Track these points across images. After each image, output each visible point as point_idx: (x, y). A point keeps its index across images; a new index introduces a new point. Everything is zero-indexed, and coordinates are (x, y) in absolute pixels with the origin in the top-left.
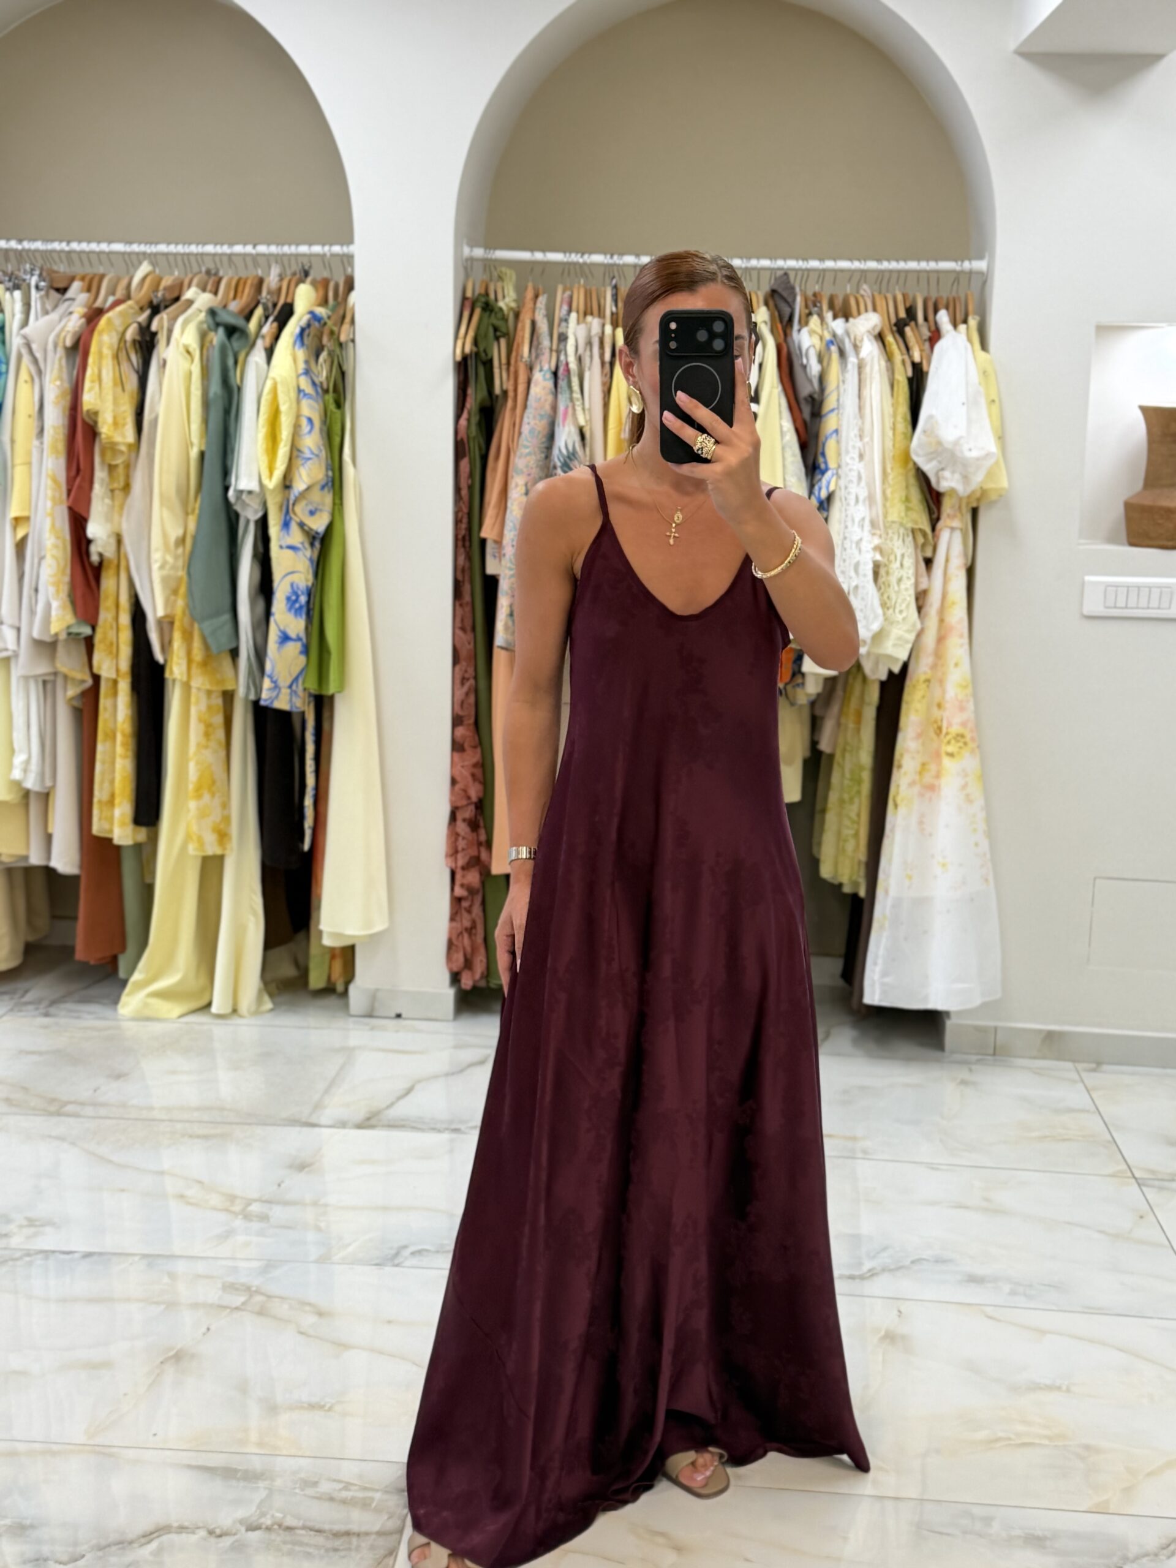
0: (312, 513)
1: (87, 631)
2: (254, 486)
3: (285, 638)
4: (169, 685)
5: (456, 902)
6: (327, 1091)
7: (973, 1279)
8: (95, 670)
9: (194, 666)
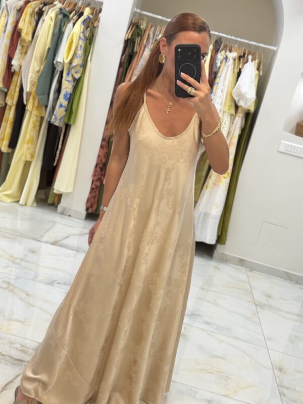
0: (76, 73)
1: (6, 90)
2: (61, 61)
3: (61, 106)
4: (26, 111)
5: (92, 189)
6: (46, 232)
7: (207, 323)
8: (6, 102)
9: (34, 107)
